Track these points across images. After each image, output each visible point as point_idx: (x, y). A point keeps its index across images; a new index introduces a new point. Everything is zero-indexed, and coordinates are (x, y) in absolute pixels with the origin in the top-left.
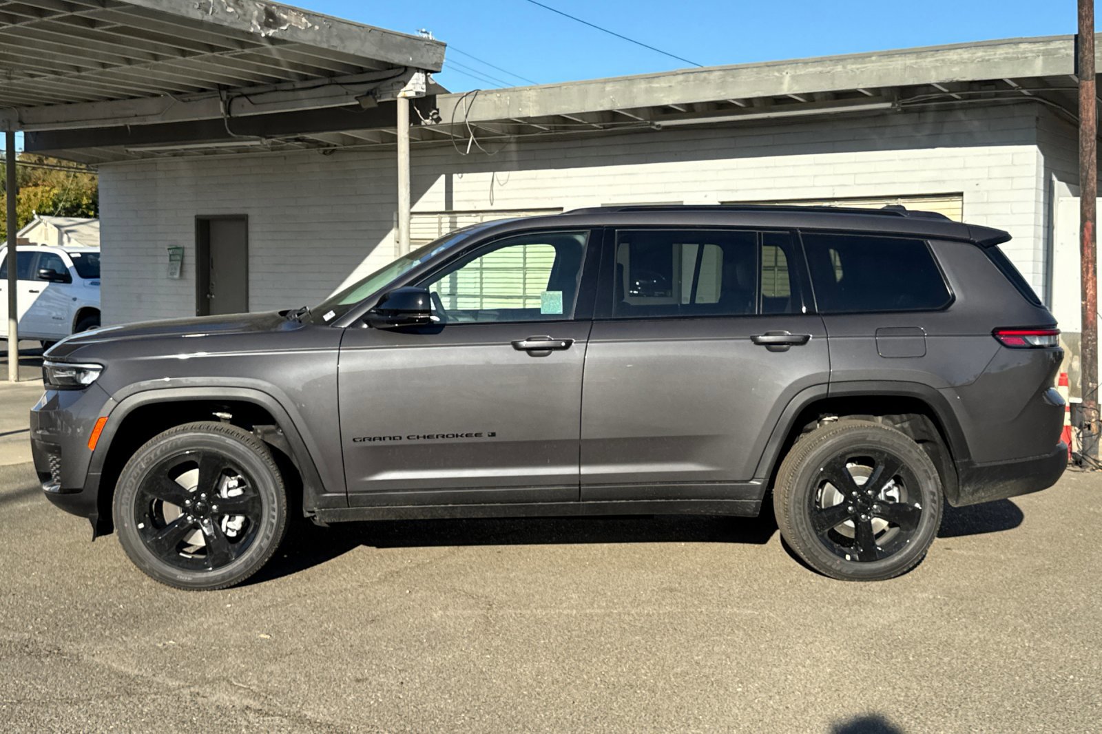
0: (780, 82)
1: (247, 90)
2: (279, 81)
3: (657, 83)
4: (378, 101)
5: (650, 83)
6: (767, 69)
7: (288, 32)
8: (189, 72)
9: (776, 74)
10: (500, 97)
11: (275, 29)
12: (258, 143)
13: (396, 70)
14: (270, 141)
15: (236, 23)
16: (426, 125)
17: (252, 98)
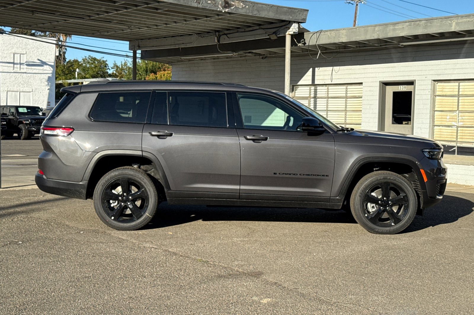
0: (451, 25)
1: (226, 32)
2: (239, 28)
3: (398, 26)
4: (278, 36)
5: (394, 26)
6: (446, 19)
7: (234, 9)
8: (201, 26)
9: (449, 22)
10: (331, 33)
11: (229, 8)
12: (232, 54)
13: (286, 22)
14: (237, 53)
15: (212, 7)
16: (300, 46)
17: (228, 35)
